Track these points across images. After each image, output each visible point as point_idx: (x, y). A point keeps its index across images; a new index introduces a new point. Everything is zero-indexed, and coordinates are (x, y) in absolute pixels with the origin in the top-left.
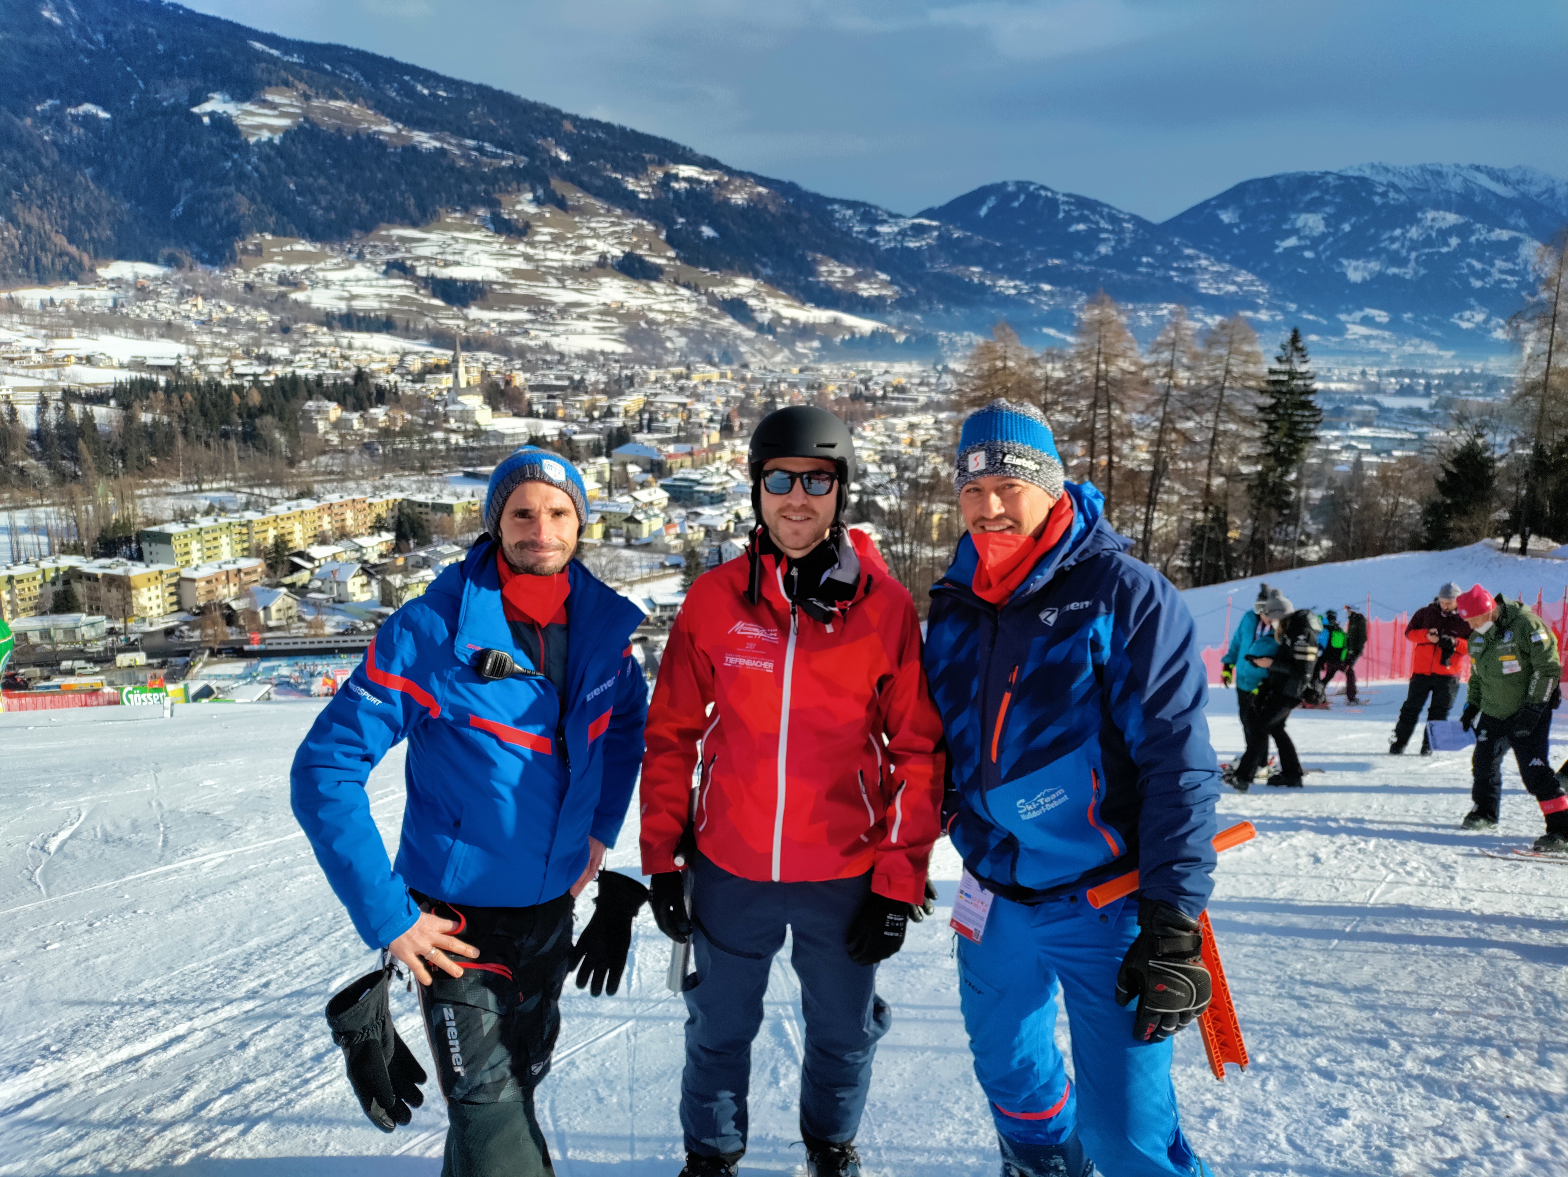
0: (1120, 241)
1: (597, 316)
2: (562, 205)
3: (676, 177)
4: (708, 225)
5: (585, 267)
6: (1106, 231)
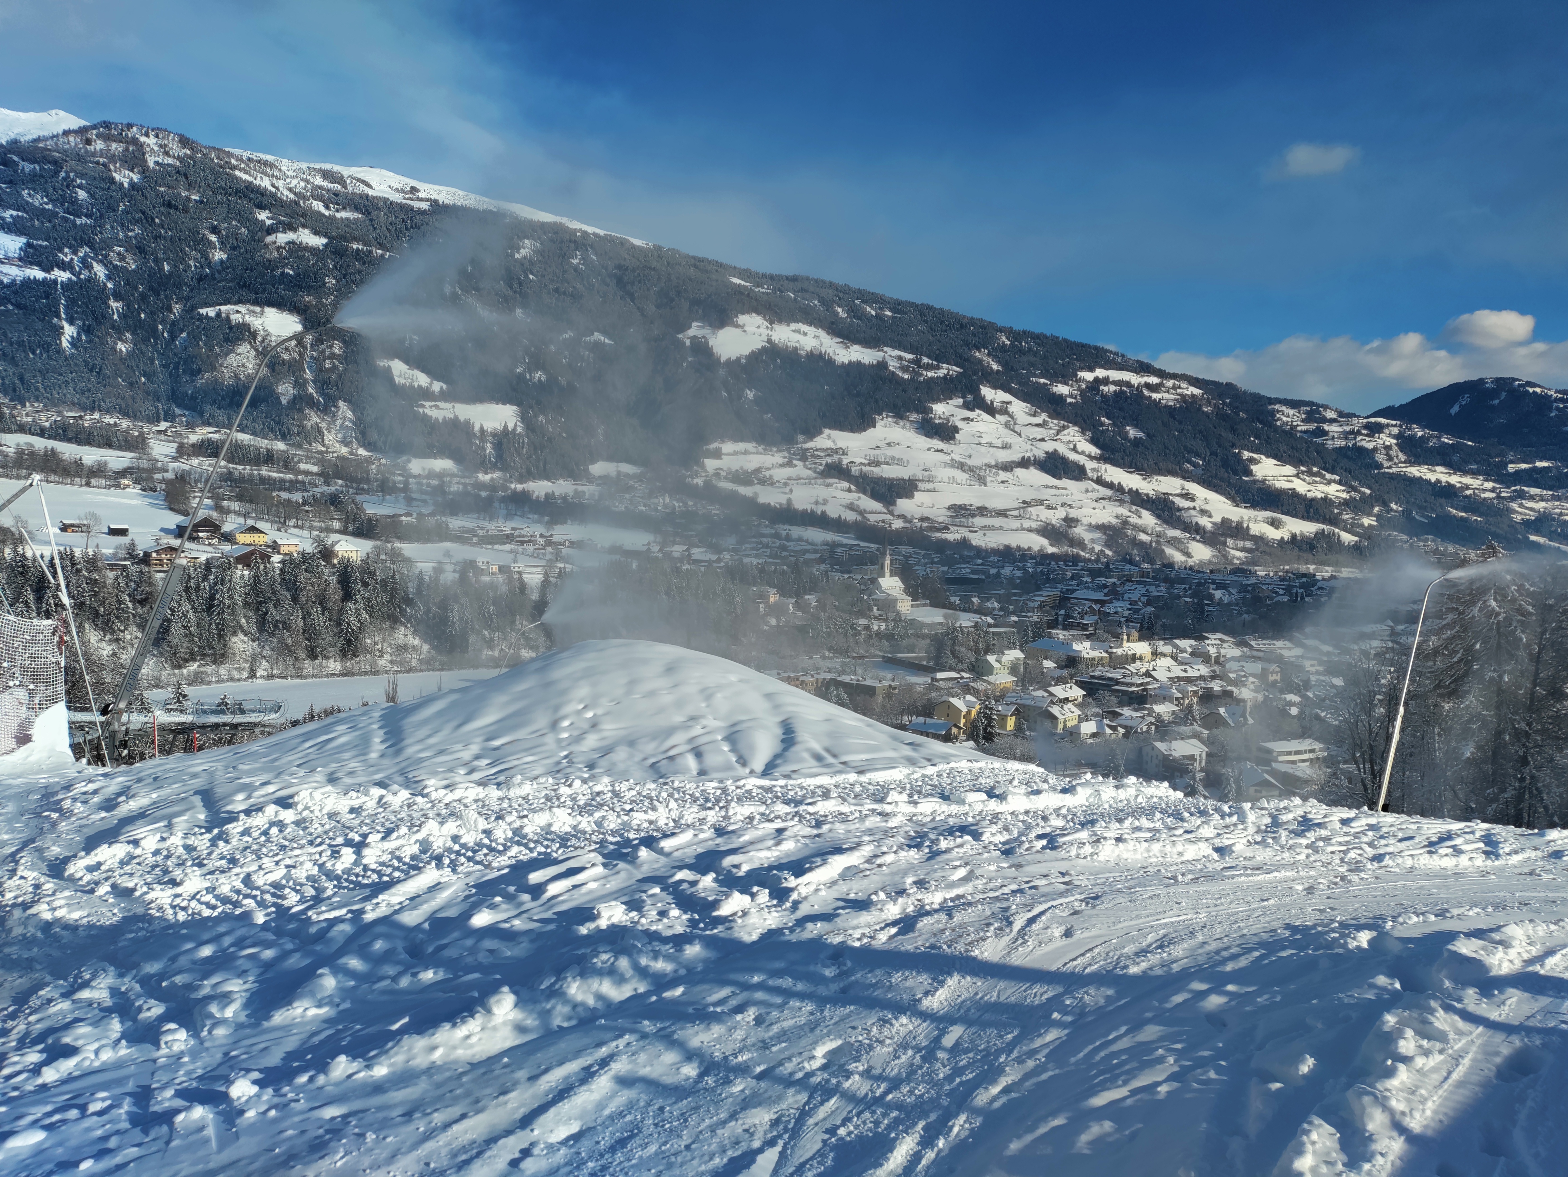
1: (1016, 513)
2: (990, 410)
3: (1106, 381)
4: (1136, 426)
5: (1007, 467)
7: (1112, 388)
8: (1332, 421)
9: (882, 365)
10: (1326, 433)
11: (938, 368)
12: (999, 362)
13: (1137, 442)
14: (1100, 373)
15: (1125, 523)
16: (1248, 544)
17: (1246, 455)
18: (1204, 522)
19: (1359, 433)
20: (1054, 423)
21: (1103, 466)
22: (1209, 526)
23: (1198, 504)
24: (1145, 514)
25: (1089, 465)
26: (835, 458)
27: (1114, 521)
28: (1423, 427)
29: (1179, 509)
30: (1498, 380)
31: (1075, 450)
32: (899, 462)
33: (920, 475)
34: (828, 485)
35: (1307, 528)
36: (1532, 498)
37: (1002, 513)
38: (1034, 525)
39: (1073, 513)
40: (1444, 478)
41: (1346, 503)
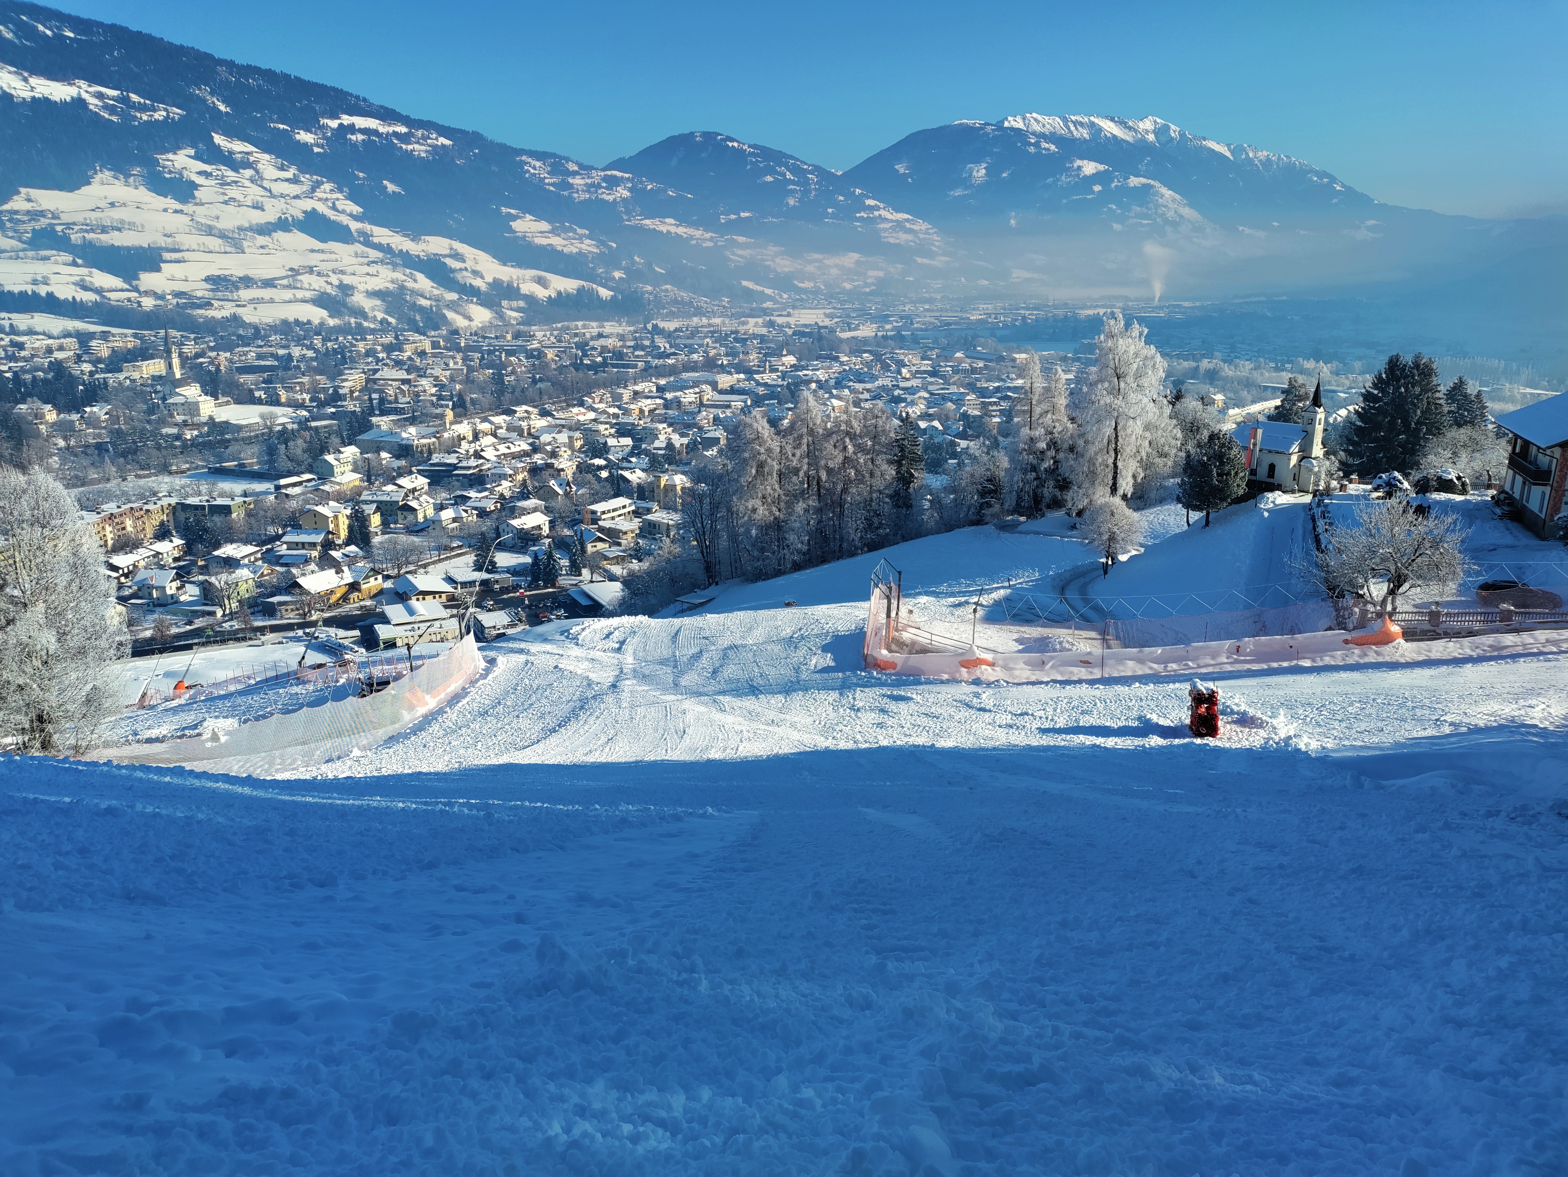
0: (807, 192)
1: (285, 282)
2: (230, 162)
3: (352, 129)
6: (792, 182)
7: (361, 137)
8: (574, 174)
9: (78, 103)
10: (571, 186)
11: (154, 109)
12: (227, 103)
13: (397, 198)
14: (345, 119)
15: (402, 288)
16: (522, 304)
17: (505, 210)
18: (478, 283)
21: (368, 227)
22: (483, 287)
23: (469, 264)
24: (420, 276)
25: (354, 226)
26: (45, 223)
27: (391, 286)
28: (651, 181)
29: (453, 271)
30: (705, 134)
32: (132, 226)
33: (162, 242)
34: (44, 258)
35: (571, 285)
36: (741, 246)
37: (269, 283)
38: (308, 295)
39: (347, 280)
41: (600, 257)
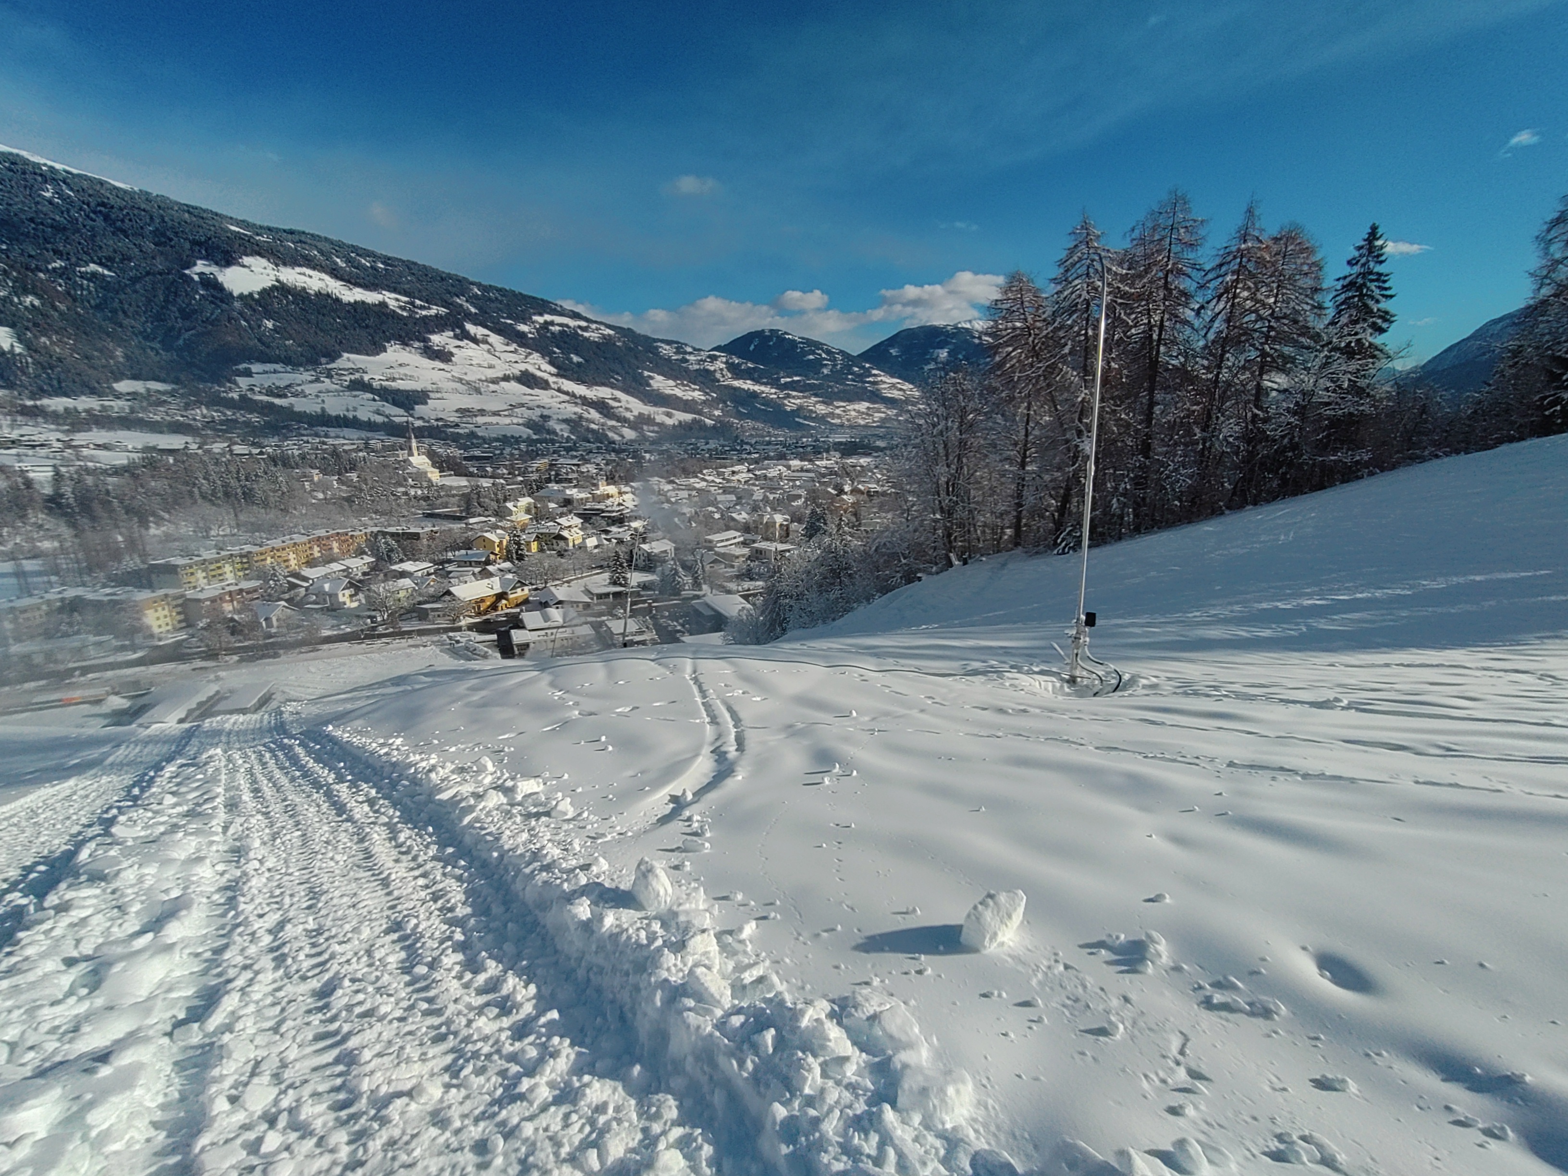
0: (835, 365)
1: (506, 413)
2: (475, 340)
3: (552, 323)
4: (577, 354)
5: (495, 381)
6: (825, 359)
7: (558, 328)
8: (690, 353)
9: (383, 304)
10: (687, 361)
11: (429, 308)
12: (475, 307)
13: (579, 364)
14: (548, 317)
15: (581, 417)
16: (656, 428)
17: (646, 373)
18: (628, 415)
19: (705, 361)
20: (521, 350)
21: (561, 380)
22: (632, 418)
23: (623, 404)
24: (592, 411)
25: (551, 380)
26: (357, 376)
27: (574, 416)
28: (739, 357)
29: (613, 408)
30: (771, 331)
31: (539, 369)
32: (411, 378)
33: (430, 387)
34: (355, 396)
35: (688, 417)
36: (794, 397)
37: (496, 414)
38: (521, 421)
39: (546, 412)
40: (751, 387)
41: (704, 402)
